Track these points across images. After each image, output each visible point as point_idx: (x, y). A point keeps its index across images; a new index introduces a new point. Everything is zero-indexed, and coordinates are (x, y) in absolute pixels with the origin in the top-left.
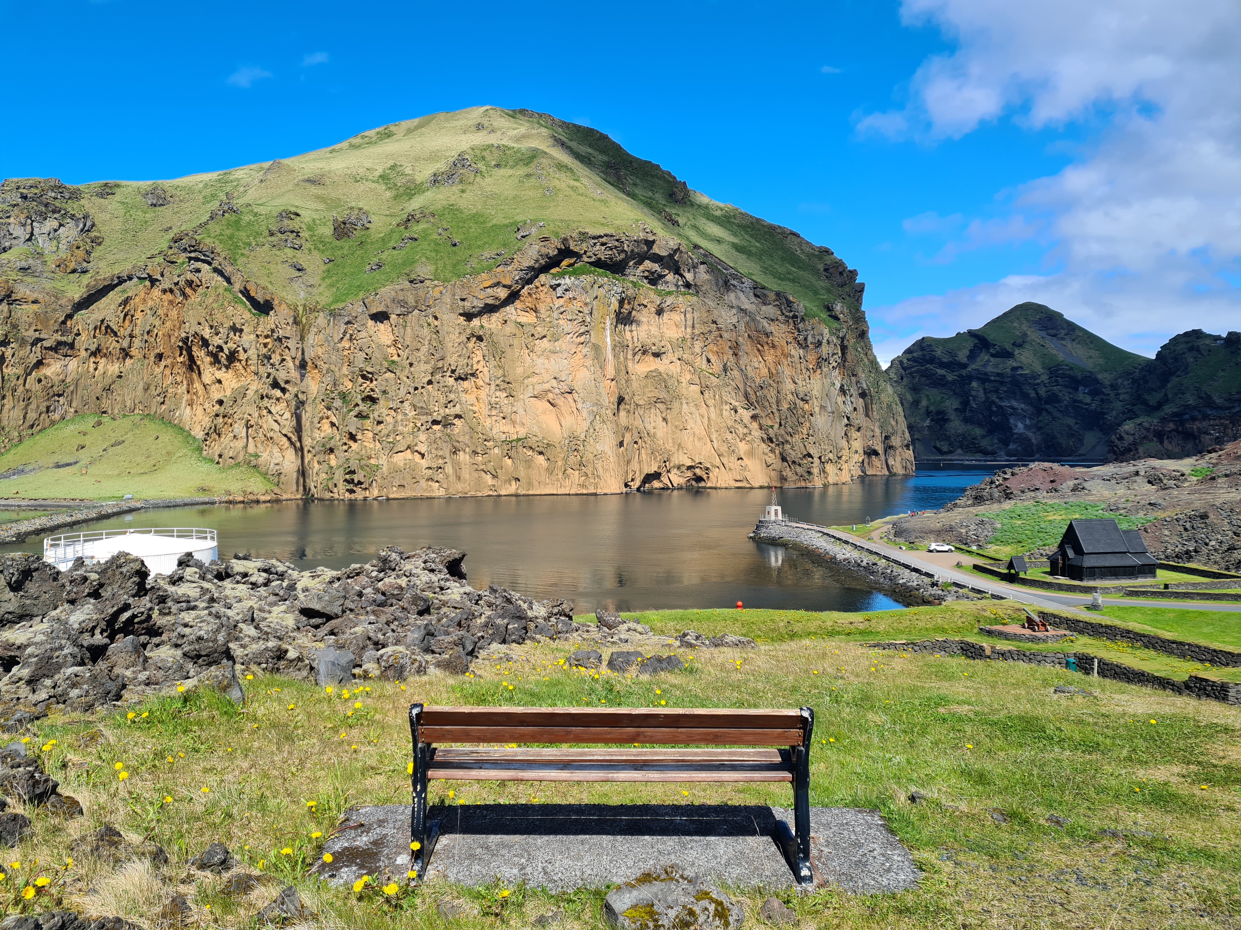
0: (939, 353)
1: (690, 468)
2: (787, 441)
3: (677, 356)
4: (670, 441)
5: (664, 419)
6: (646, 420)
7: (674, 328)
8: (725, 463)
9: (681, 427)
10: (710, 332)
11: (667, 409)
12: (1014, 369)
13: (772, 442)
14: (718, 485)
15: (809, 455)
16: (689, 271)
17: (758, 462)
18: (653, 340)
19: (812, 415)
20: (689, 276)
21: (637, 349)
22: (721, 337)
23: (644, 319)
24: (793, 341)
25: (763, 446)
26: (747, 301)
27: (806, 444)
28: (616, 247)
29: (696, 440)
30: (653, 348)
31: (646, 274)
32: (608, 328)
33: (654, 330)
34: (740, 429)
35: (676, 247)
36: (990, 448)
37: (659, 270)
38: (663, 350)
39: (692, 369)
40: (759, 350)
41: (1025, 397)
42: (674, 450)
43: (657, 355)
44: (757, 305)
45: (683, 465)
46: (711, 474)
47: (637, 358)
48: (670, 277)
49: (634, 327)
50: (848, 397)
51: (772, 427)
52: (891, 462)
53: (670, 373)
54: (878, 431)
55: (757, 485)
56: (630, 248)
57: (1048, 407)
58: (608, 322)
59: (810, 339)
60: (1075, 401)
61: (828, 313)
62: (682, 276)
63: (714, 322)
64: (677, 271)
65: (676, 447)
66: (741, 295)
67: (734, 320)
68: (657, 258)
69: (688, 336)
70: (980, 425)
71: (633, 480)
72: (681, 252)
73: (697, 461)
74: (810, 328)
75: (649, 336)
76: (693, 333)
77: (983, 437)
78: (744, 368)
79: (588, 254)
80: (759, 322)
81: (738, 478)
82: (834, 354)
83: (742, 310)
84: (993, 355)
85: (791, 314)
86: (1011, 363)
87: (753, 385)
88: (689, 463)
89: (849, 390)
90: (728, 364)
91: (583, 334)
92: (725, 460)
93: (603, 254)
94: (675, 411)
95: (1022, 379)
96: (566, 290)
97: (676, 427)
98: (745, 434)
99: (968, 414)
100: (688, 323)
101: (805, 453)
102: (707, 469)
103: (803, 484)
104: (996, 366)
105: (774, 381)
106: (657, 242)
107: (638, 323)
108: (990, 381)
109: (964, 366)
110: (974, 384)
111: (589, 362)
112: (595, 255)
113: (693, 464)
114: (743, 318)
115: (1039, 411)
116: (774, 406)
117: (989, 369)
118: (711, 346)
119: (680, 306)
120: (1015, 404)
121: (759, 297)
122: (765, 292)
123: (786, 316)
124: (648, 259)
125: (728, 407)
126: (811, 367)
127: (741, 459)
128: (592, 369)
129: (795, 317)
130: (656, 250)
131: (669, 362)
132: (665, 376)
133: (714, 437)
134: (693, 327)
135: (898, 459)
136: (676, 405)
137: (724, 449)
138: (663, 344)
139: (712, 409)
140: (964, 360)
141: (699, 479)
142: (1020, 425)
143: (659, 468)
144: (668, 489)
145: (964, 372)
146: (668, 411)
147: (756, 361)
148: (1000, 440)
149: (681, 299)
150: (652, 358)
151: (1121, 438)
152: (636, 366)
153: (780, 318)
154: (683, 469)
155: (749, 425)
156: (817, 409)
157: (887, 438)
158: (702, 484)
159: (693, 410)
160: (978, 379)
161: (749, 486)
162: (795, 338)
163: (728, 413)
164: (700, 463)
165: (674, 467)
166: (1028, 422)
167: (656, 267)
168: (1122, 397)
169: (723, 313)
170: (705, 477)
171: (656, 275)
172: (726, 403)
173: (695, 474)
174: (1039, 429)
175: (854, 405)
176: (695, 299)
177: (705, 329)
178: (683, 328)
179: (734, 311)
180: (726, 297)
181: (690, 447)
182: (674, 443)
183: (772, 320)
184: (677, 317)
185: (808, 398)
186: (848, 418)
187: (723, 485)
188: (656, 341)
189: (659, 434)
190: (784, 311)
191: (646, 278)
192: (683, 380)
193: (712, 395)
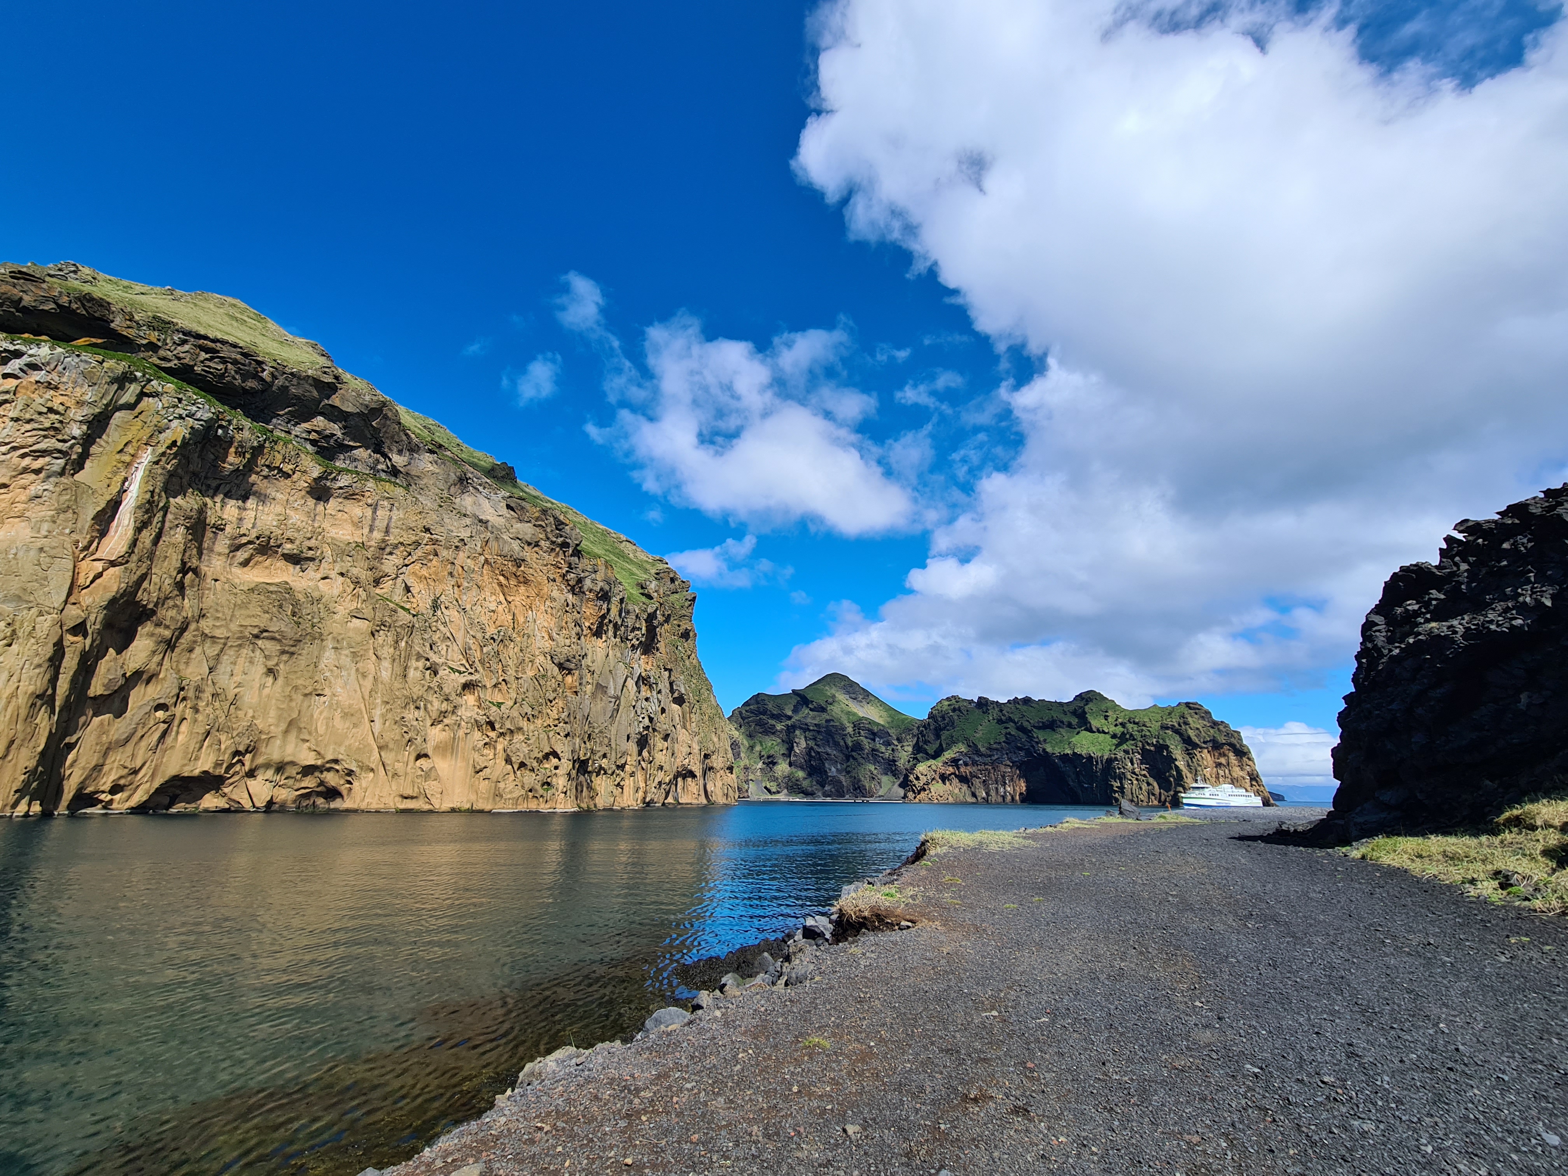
0: (770, 706)
1: (308, 770)
2: (520, 729)
3: (338, 569)
4: (273, 713)
5: (270, 671)
6: (224, 667)
7: (349, 528)
8: (387, 761)
9: (310, 689)
10: (417, 544)
11: (283, 652)
12: (827, 721)
13: (493, 729)
14: (363, 806)
15: (555, 755)
16: (400, 452)
17: (460, 764)
18: (289, 534)
19: (576, 693)
20: (398, 460)
21: (244, 540)
22: (436, 555)
23: (279, 496)
24: (559, 579)
25: (477, 735)
26: (492, 511)
27: (551, 734)
28: (235, 362)
29: (338, 715)
30: (289, 546)
31: (313, 436)
32: (142, 468)
33: (296, 518)
34: (436, 704)
35: (373, 405)
36: (810, 789)
37: (339, 434)
38: (310, 554)
39: (363, 595)
40: (500, 585)
41: (837, 744)
42: (277, 731)
43: (295, 559)
44: (508, 520)
45: (293, 763)
46: (356, 784)
47: (242, 555)
48: (362, 453)
49: (251, 503)
50: (654, 693)
51: (499, 705)
52: (710, 787)
53: (316, 595)
54: (696, 748)
55: (446, 806)
56: (279, 382)
57: (854, 754)
58: (147, 457)
59: (588, 583)
60: (873, 750)
61: (642, 591)
62: (385, 456)
63: (427, 530)
64: (378, 449)
65: (283, 726)
66: (486, 504)
67: (465, 534)
68: (335, 414)
69: (373, 543)
70: (802, 768)
71: (116, 789)
72: (386, 417)
73: (329, 757)
74: (589, 568)
75: (283, 521)
76: (384, 541)
77: (805, 779)
78: (468, 607)
79: (162, 353)
80: (505, 542)
81: (409, 792)
82: (634, 629)
83: (481, 521)
84: (811, 710)
85: (560, 540)
86: (825, 716)
87: (479, 636)
88: (310, 759)
89: (657, 684)
90: (443, 598)
91: (44, 453)
92: (388, 757)
93: (200, 363)
94: (302, 661)
95: (833, 730)
96: (34, 367)
97: (296, 688)
98: (444, 714)
99: (793, 758)
100: (377, 523)
101: (547, 750)
102: (350, 773)
103: (533, 805)
104: (814, 718)
105: (518, 633)
106: (340, 392)
107: (263, 498)
108: (810, 730)
109: (790, 718)
110: (798, 732)
111: (40, 512)
112: (179, 359)
113: (319, 762)
114: (479, 533)
115: (848, 758)
116: (511, 672)
117: (809, 720)
118: (417, 566)
119: (367, 494)
120: (829, 750)
121: (512, 509)
122: (524, 504)
123: (553, 543)
124: (321, 414)
125: (421, 664)
126: (587, 624)
127: (426, 756)
128: (45, 527)
129: (565, 545)
130: (335, 400)
131: (319, 575)
132: (300, 597)
133: (377, 713)
134: (387, 531)
135: (719, 784)
136: (307, 650)
137: (393, 734)
138: (312, 543)
139: (386, 664)
140: (790, 713)
141: (333, 793)
142: (833, 769)
143: (217, 765)
144: (241, 810)
145: (789, 723)
146: (285, 657)
147: (493, 600)
148: (818, 782)
149: (371, 484)
150: (282, 564)
151: (917, 778)
152: (237, 571)
153: (542, 543)
154: (292, 771)
155: (453, 697)
156: (589, 689)
157: (706, 756)
158: (337, 804)
159: (345, 659)
160: (801, 728)
161: (427, 807)
162: (564, 576)
163: (418, 674)
164: (336, 761)
165: (267, 766)
166: (839, 766)
167: (335, 429)
168: (906, 748)
169: (447, 521)
170: (344, 789)
171: (332, 442)
172: (419, 657)
173: (322, 783)
174: (848, 772)
175: (662, 705)
176: (400, 491)
177: (410, 538)
178: (366, 531)
179: (468, 521)
180: (458, 501)
181: (321, 729)
182: (280, 718)
183: (529, 544)
184: (356, 510)
185: (572, 666)
186: (651, 719)
187: (374, 806)
188: (299, 537)
189: (250, 698)
190: (550, 536)
191: (313, 443)
192: (339, 608)
193: (390, 640)
